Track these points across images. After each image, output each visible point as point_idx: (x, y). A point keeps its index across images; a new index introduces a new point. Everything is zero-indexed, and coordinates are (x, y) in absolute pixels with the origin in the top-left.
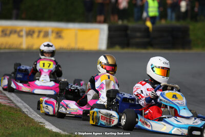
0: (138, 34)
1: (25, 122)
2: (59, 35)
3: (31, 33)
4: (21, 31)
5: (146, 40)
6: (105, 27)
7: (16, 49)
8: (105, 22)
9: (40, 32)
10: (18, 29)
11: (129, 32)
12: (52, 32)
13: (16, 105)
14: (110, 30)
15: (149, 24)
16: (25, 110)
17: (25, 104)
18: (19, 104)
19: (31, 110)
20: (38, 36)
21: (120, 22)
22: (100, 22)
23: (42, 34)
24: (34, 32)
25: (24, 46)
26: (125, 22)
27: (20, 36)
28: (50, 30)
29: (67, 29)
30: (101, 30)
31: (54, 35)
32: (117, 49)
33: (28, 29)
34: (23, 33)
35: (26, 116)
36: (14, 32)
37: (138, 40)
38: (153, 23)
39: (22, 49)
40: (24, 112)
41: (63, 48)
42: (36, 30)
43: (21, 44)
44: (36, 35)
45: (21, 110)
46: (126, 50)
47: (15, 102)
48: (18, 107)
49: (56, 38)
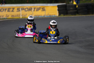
0: (71, 8)
11: (67, 8)
20: (34, 11)
23: (36, 9)
24: (32, 8)
27: (25, 11)
31: (41, 9)
32: (62, 16)
49: (42, 11)
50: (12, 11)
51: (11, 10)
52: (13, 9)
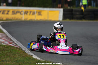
0: (78, 13)
1: (24, 55)
2: (40, 13)
3: (26, 12)
4: (22, 11)
5: (81, 16)
6: (62, 10)
7: (19, 20)
8: (62, 7)
9: (31, 12)
10: (20, 11)
11: (73, 12)
12: (37, 12)
13: (19, 47)
14: (64, 11)
15: (83, 8)
16: (23, 49)
17: (24, 46)
18: (21, 46)
19: (26, 49)
20: (30, 14)
21: (69, 8)
22: (59, 8)
23: (32, 13)
24: (28, 12)
25: (23, 19)
26: (71, 7)
27: (21, 14)
28: (35, 11)
29: (44, 11)
30: (60, 11)
31: (37, 14)
32: (68, 20)
33: (25, 11)
34: (23, 13)
35: (24, 52)
36: (18, 12)
37: (77, 16)
38: (85, 8)
39: (22, 20)
40: (23, 50)
41: (42, 20)
42: (29, 11)
43: (22, 18)
44: (29, 14)
45: (21, 49)
46: (72, 21)
47: (19, 45)
48: (20, 48)
49: (38, 15)
50: (7, 14)
51: (6, 12)
52: (8, 11)
